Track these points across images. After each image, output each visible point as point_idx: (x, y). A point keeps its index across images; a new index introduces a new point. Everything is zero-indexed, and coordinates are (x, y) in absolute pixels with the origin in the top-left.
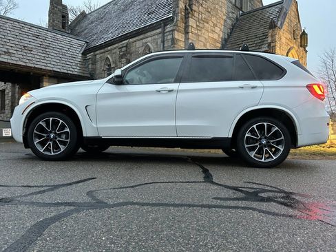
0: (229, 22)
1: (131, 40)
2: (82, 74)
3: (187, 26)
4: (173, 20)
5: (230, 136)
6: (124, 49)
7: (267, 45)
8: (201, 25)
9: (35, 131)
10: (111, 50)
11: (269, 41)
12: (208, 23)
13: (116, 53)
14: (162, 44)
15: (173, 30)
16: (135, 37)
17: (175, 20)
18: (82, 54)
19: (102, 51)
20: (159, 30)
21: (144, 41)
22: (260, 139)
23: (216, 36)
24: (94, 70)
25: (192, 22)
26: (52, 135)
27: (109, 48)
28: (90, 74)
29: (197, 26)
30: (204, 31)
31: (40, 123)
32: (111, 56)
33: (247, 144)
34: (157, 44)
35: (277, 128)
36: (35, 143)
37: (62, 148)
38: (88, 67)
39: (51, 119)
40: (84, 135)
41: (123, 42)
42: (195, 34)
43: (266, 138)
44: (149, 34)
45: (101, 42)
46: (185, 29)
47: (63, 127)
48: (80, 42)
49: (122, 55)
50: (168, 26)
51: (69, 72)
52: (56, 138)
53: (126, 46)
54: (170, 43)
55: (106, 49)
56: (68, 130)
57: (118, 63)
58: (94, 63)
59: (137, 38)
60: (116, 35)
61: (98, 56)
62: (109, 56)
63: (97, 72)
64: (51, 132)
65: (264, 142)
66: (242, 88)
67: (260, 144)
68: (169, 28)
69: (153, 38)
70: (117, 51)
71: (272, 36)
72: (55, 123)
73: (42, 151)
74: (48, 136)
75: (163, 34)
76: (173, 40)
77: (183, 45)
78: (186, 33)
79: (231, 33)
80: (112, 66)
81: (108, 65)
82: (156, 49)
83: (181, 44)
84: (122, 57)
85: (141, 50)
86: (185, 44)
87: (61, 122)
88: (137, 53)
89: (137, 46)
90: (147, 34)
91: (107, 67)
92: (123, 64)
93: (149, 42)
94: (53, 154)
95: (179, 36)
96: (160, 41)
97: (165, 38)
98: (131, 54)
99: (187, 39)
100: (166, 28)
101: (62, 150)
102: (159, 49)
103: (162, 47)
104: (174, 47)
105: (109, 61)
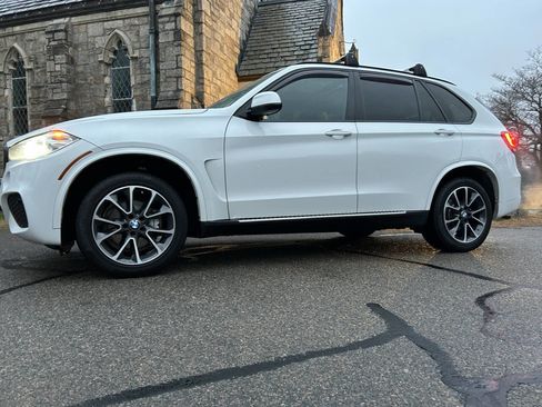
1: (74, 20)
3: (197, 11)
5: (428, 208)
6: (61, 35)
8: (216, 13)
9: (96, 217)
10: (23, 33)
11: (320, 55)
12: (223, 10)
14: (151, 37)
15: (177, 15)
16: (85, 14)
20: (145, 10)
21: (107, 25)
22: (461, 210)
23: (233, 35)
25: (205, 5)
26: (135, 223)
27: (17, 29)
29: (212, 13)
30: (219, 24)
31: (108, 197)
32: (24, 46)
33: (447, 219)
34: (138, 35)
35: (478, 194)
36: (98, 242)
37: (161, 249)
39: (132, 188)
40: (203, 218)
41: (56, 21)
42: (210, 27)
43: (466, 208)
44: (119, 13)
46: (194, 16)
49: (55, 47)
50: (164, 5)
52: (145, 230)
53: (65, 31)
54: (171, 38)
55: (9, 30)
56: (171, 211)
57: (42, 60)
59: (88, 18)
62: (16, 45)
64: (131, 217)
65: (465, 215)
66: (438, 134)
67: (460, 218)
69: (127, 21)
70: (43, 39)
71: (324, 48)
72: (142, 197)
73: (115, 258)
74: (125, 226)
75: (154, 18)
76: (178, 33)
77: (192, 45)
78: (197, 23)
79: (249, 32)
80: (26, 66)
81: (15, 64)
82: (137, 45)
83: (190, 42)
84: (55, 51)
85: (101, 42)
86: (195, 44)
87: (154, 193)
88: (90, 46)
89: (90, 34)
90: (113, 14)
91: (11, 67)
92: (58, 65)
93: (119, 28)
94: (140, 262)
95: (186, 26)
96: (145, 30)
97: (161, 26)
98: (76, 47)
99: (198, 34)
100: (158, 8)
101: (160, 253)
102: (143, 45)
103: (151, 42)
104: (180, 45)
105: (18, 54)
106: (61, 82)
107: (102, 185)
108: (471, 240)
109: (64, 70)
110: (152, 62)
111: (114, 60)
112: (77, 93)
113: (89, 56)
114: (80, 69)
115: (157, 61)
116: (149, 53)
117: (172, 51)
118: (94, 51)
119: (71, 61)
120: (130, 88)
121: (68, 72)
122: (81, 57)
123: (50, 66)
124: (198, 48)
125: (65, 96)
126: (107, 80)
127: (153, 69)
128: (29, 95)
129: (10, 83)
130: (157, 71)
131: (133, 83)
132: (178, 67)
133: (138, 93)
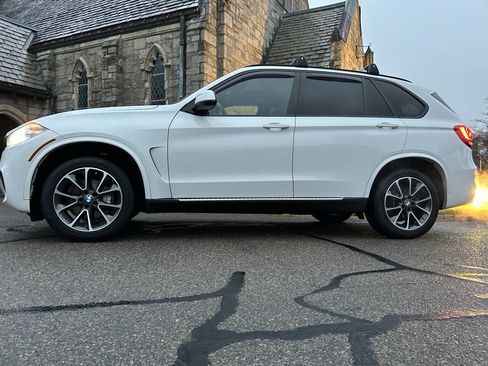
0: (271, 25)
1: (124, 36)
2: (32, 86)
3: (220, 25)
4: (199, 13)
5: (367, 196)
6: (113, 50)
7: (328, 63)
8: (239, 26)
9: (56, 191)
10: (86, 49)
11: (332, 58)
12: (246, 23)
13: (95, 54)
14: (181, 48)
15: (201, 29)
16: (132, 32)
17: (203, 13)
18: (28, 50)
19: (67, 49)
20: (177, 25)
21: (149, 40)
22: (403, 199)
23: (256, 44)
24: (54, 79)
25: (227, 19)
26: (89, 198)
27: (83, 45)
28: (46, 85)
29: (234, 25)
30: (241, 34)
31: (67, 176)
32: (87, 59)
33: (388, 207)
34: (172, 47)
35: (423, 185)
36: (58, 212)
37: (109, 220)
38: (41, 73)
39: (87, 169)
40: (148, 197)
41: (110, 38)
42: (232, 37)
43: (410, 198)
44: (158, 30)
45: (65, 34)
46: (217, 29)
47: (109, 183)
48: (22, 31)
49: (109, 59)
50: (192, 21)
51: (9, 80)
52: (97, 203)
53: (117, 46)
54: (196, 48)
55: (77, 46)
56: (119, 189)
57: (100, 70)
58: (53, 67)
59: (135, 34)
60: (94, 25)
61: (59, 57)
62: (81, 58)
63: (60, 83)
64: (86, 192)
65: (408, 204)
66: (381, 127)
67: (403, 206)
68: (193, 24)
69: (164, 36)
70: (101, 53)
71: (336, 52)
72: (95, 176)
73: (70, 225)
74: (80, 200)
75: (184, 32)
76: (202, 44)
77: (214, 53)
78: (220, 35)
79: (273, 41)
80: (88, 75)
81: (81, 74)
82: (170, 55)
83: (213, 51)
84: (108, 62)
85: (143, 54)
86: (218, 52)
87: (105, 174)
88: (135, 58)
89: (136, 48)
90: (153, 30)
91: (78, 76)
92: (110, 73)
93: (157, 42)
94: (91, 230)
95: (210, 38)
96: (177, 42)
97: (188, 39)
98: (124, 59)
99: (220, 44)
100: (188, 23)
101: (109, 223)
102: (175, 55)
103: (181, 52)
104: (203, 54)
105: (83, 66)
106: (112, 87)
107: (62, 167)
108: (415, 228)
109: (114, 78)
110: (181, 69)
111: (153, 68)
112: (124, 95)
113: (134, 66)
114: (127, 76)
115: (185, 68)
116: (179, 62)
117: (196, 59)
118: (138, 62)
119: (120, 70)
120: (164, 91)
121: (118, 79)
122: (128, 66)
123: (104, 74)
124: (220, 56)
125: (114, 99)
126: (147, 85)
127: (181, 74)
128: (89, 99)
129: (76, 89)
130: (185, 77)
131: (166, 87)
132: (201, 73)
133: (170, 95)
